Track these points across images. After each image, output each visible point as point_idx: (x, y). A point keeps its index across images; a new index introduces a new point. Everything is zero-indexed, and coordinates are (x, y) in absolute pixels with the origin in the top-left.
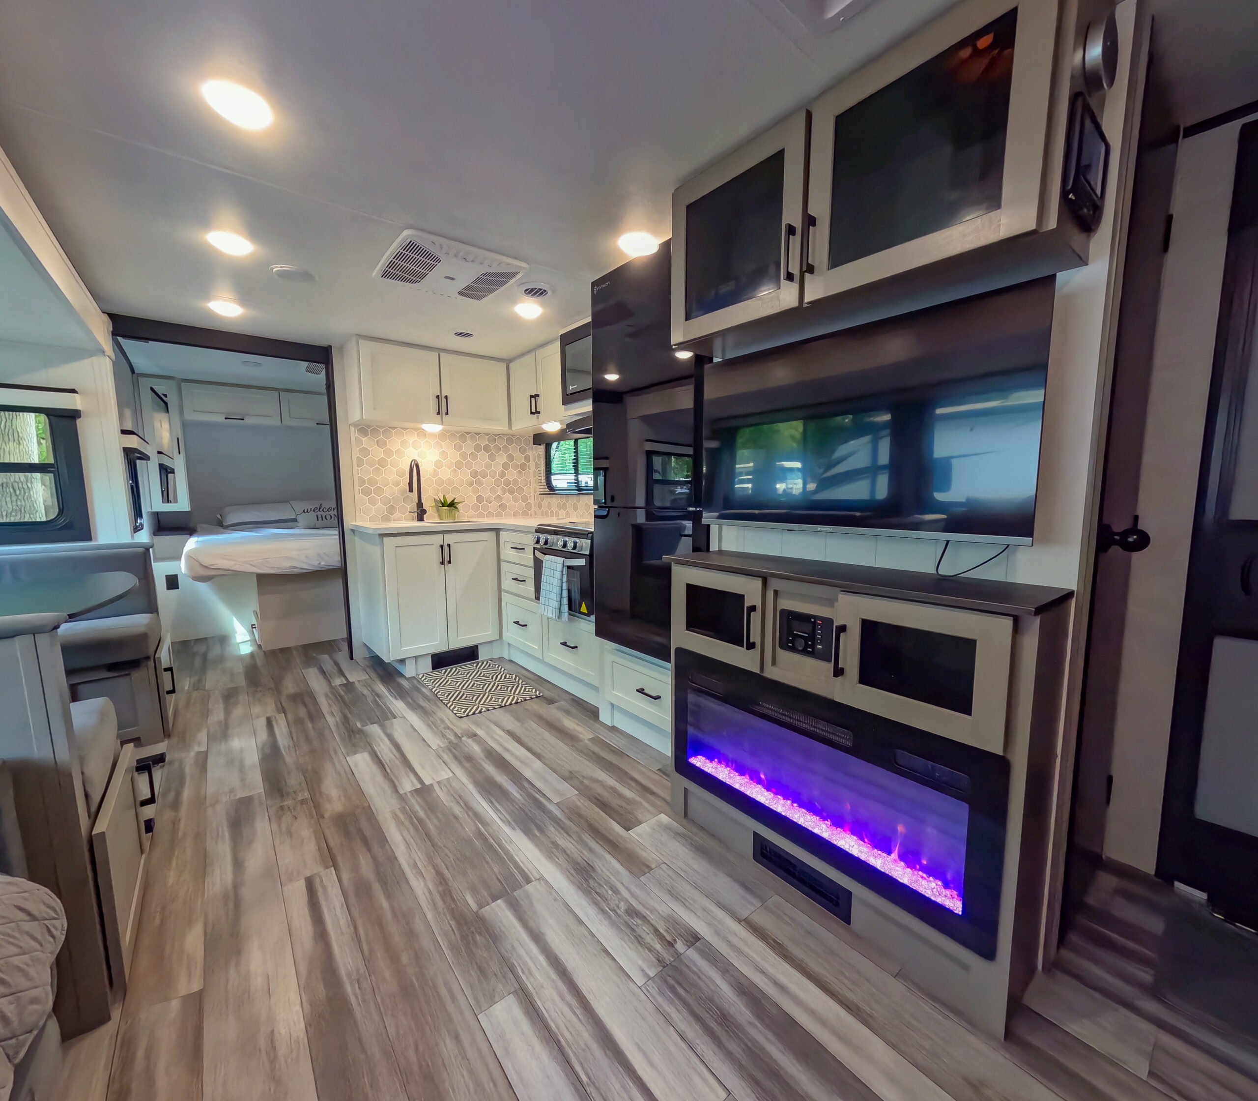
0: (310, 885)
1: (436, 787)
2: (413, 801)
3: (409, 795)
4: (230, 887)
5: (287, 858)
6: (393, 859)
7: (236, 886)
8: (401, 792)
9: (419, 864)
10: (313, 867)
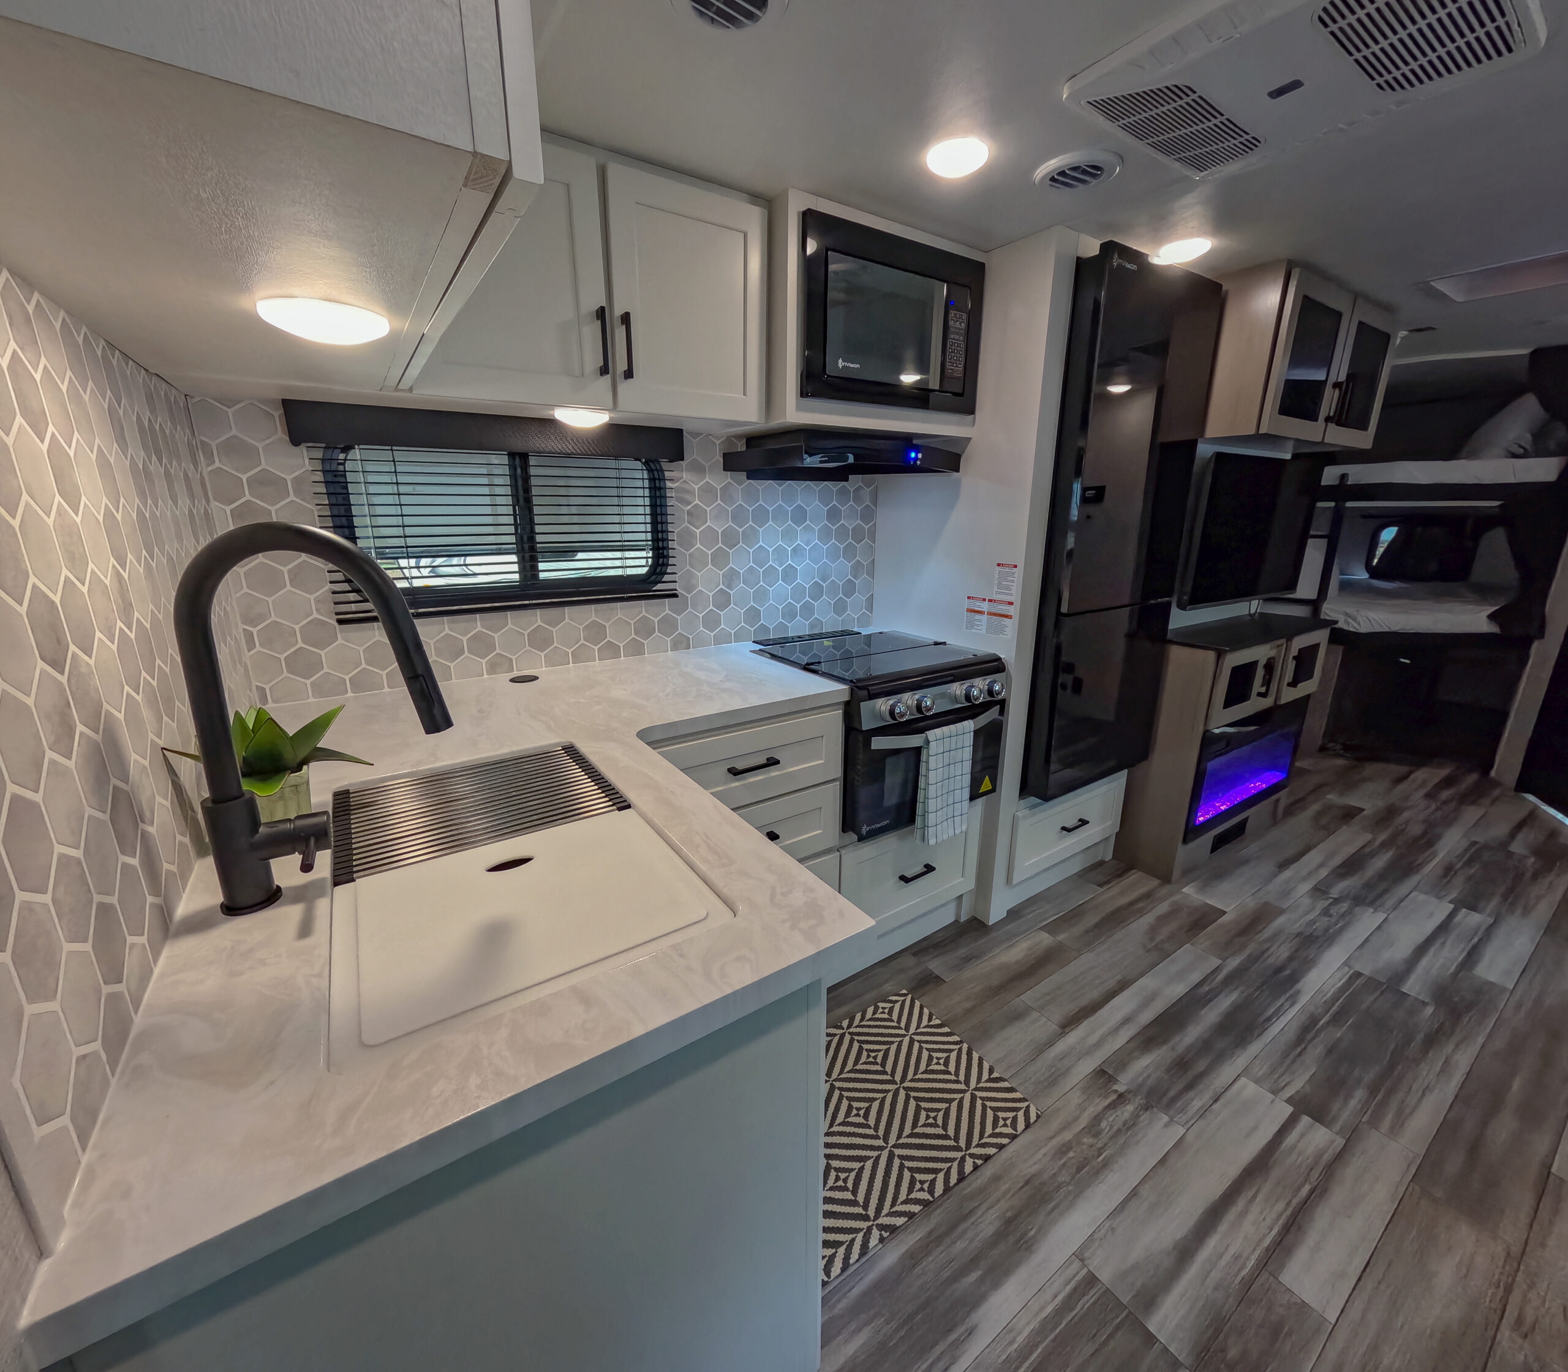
1: (1289, 1092)
2: (1345, 1115)
3: (1337, 1127)
6: (1461, 1098)
8: (1340, 1142)
9: (1438, 1069)
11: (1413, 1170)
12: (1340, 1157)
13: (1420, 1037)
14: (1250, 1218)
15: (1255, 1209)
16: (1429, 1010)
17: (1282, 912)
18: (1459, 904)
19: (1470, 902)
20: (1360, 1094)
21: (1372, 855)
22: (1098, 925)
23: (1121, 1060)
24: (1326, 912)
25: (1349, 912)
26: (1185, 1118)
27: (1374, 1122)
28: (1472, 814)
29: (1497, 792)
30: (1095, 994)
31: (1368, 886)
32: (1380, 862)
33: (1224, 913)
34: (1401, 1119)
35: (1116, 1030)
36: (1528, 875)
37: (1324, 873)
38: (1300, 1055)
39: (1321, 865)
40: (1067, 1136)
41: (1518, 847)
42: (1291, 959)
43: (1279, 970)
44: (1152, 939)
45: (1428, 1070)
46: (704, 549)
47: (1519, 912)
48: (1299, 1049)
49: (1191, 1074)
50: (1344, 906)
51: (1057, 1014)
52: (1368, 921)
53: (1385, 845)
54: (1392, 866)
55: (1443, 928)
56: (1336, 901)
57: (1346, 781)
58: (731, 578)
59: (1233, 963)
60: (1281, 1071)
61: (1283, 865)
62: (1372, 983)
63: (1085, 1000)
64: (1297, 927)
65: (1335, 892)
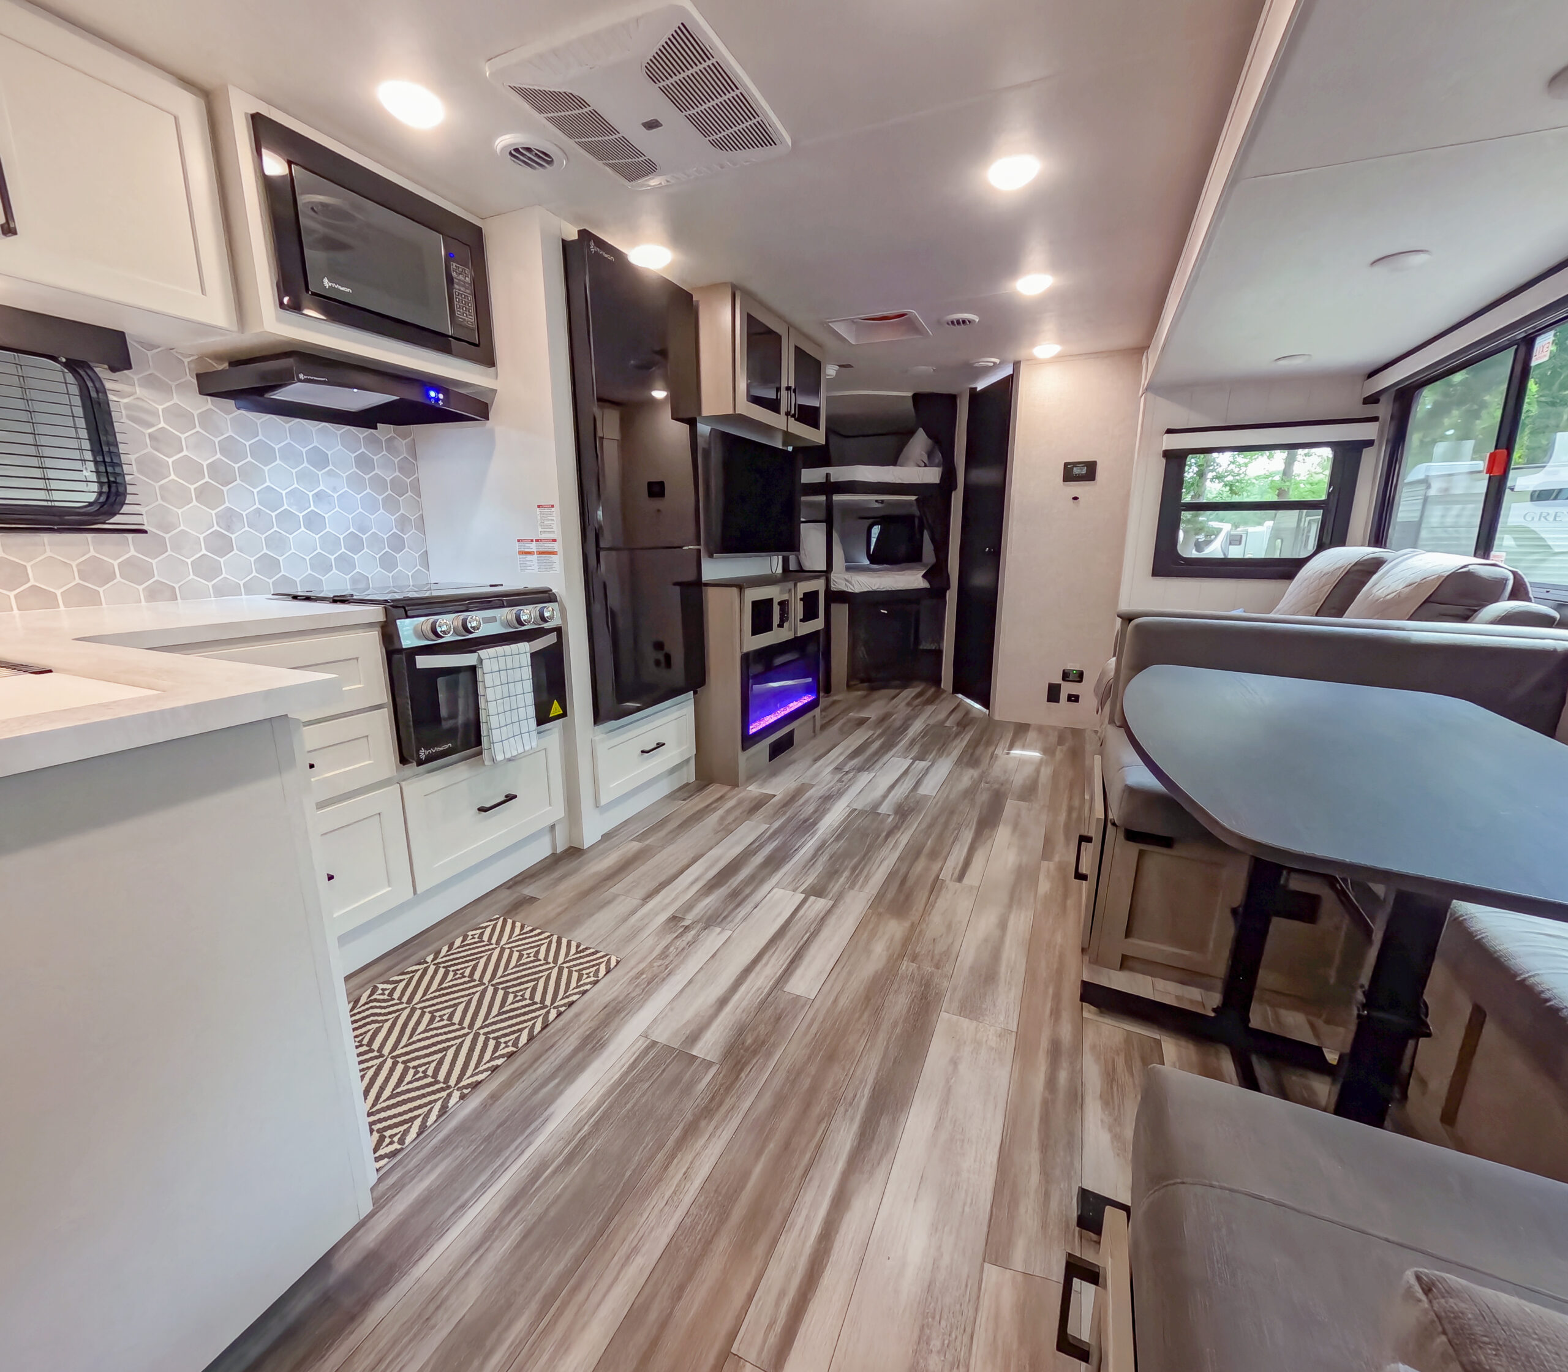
0: (961, 878)
1: (804, 887)
2: (836, 888)
3: (830, 896)
4: (1015, 907)
5: (964, 905)
6: (900, 859)
7: (1010, 906)
8: (830, 904)
9: (890, 847)
10: (952, 886)
11: (870, 904)
12: (829, 912)
13: (884, 834)
14: (770, 965)
15: (773, 960)
16: (891, 818)
17: (813, 786)
18: (914, 759)
19: (921, 757)
20: (846, 874)
21: (873, 742)
22: (680, 826)
23: (689, 906)
24: (840, 780)
25: (854, 776)
26: (732, 925)
27: (852, 887)
28: (930, 709)
29: (944, 696)
30: (673, 870)
31: (867, 760)
32: (876, 745)
33: (775, 796)
34: (867, 879)
35: (688, 888)
36: (953, 735)
37: (842, 758)
38: (813, 864)
39: (841, 754)
40: (642, 966)
41: (948, 724)
42: (815, 812)
43: (805, 821)
44: (721, 824)
45: (884, 851)
46: (184, 483)
47: (945, 754)
48: (813, 861)
49: (740, 898)
50: (851, 775)
51: (641, 892)
52: (865, 778)
53: (880, 736)
54: (881, 747)
55: (906, 772)
56: (847, 773)
57: (862, 704)
58: (229, 519)
59: (776, 825)
60: (800, 877)
61: (816, 760)
62: (862, 813)
63: (662, 878)
64: (821, 793)
65: (847, 769)
